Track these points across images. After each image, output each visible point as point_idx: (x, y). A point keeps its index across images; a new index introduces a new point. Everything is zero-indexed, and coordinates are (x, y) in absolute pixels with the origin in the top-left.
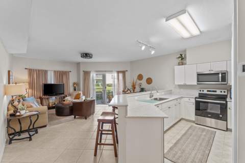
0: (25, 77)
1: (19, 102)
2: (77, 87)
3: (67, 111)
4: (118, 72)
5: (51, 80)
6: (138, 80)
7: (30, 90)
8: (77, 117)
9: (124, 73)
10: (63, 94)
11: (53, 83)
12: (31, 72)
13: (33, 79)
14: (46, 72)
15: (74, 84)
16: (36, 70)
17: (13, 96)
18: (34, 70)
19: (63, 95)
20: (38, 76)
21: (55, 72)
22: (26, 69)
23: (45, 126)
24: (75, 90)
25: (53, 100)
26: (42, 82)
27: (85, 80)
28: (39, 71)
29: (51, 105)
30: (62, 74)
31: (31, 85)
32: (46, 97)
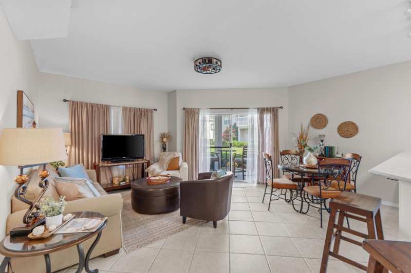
0: (63, 119)
1: (44, 184)
2: (167, 144)
3: (161, 201)
4: (262, 111)
5: (117, 127)
6: (311, 129)
7: (73, 149)
8: (188, 219)
9: (274, 111)
10: (142, 158)
11: (120, 132)
12: (75, 107)
13: (80, 124)
14: (106, 109)
15: (163, 136)
16: (87, 104)
17: (22, 168)
18: (81, 103)
19: (141, 161)
20: (91, 118)
21: (125, 109)
22: (65, 101)
23: (116, 252)
24: (164, 149)
25: (120, 171)
26: (99, 132)
27: (186, 127)
28: (92, 106)
29: (116, 182)
30: (138, 115)
31: (76, 138)
32: (106, 164)
